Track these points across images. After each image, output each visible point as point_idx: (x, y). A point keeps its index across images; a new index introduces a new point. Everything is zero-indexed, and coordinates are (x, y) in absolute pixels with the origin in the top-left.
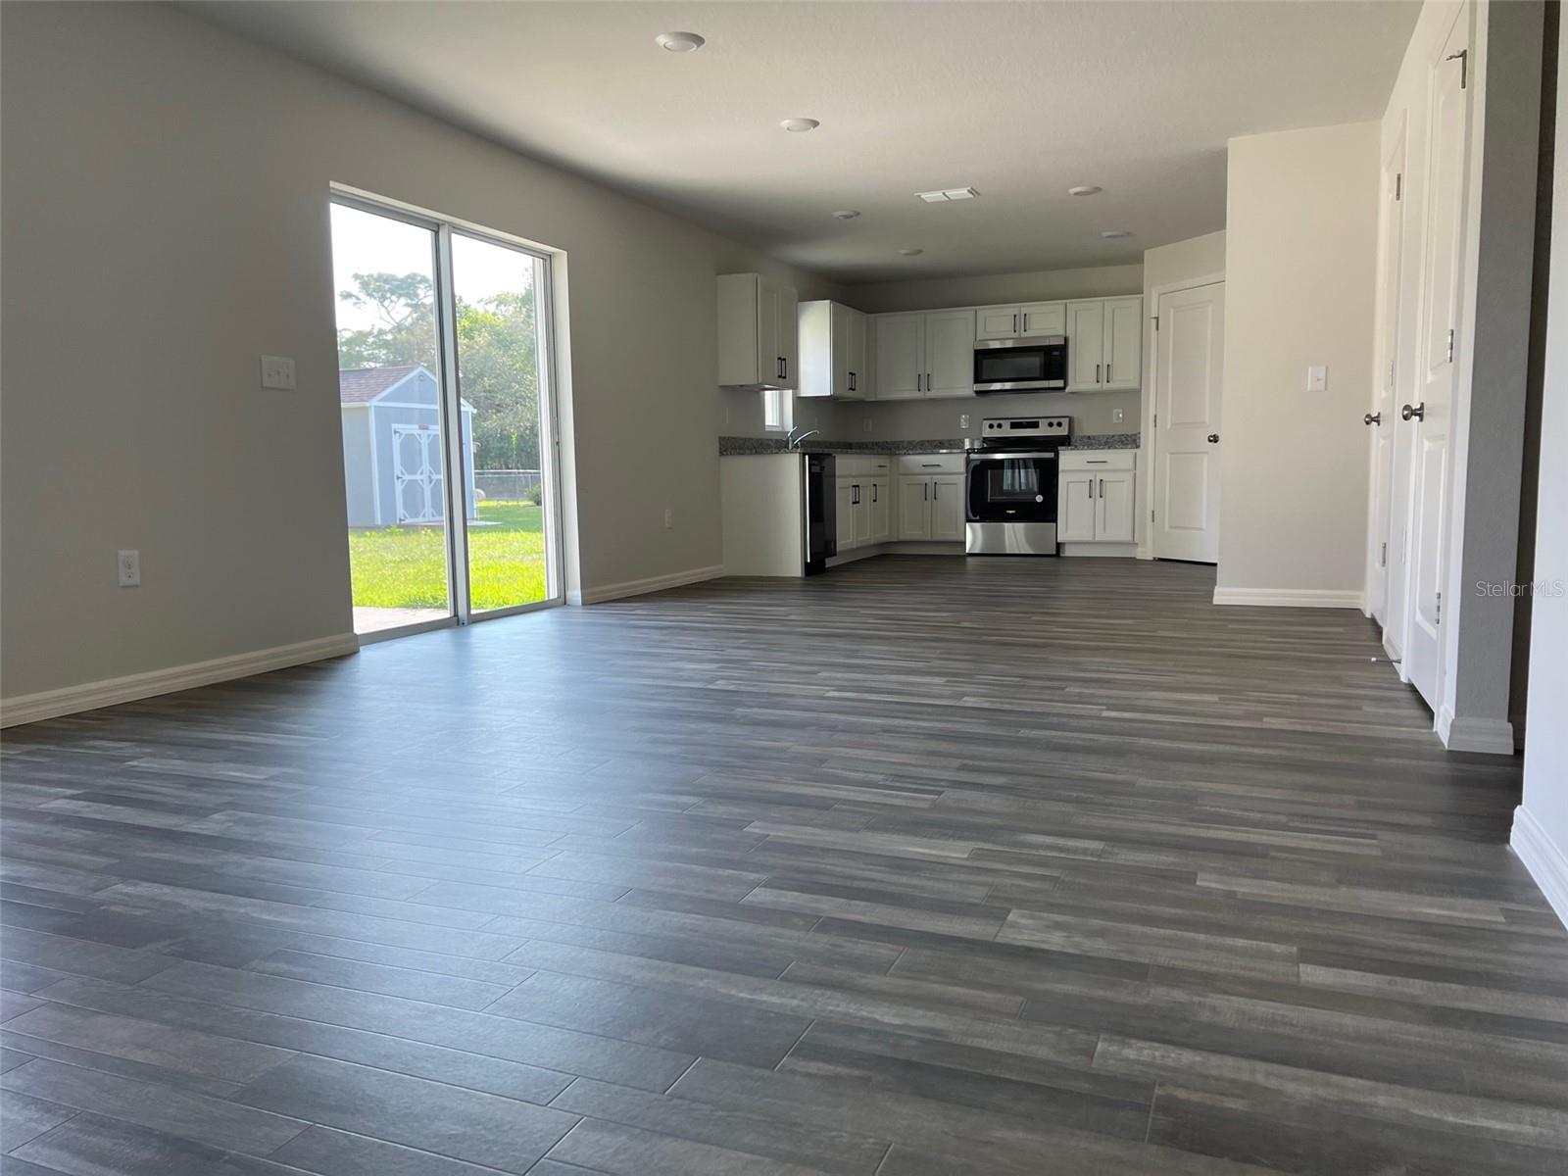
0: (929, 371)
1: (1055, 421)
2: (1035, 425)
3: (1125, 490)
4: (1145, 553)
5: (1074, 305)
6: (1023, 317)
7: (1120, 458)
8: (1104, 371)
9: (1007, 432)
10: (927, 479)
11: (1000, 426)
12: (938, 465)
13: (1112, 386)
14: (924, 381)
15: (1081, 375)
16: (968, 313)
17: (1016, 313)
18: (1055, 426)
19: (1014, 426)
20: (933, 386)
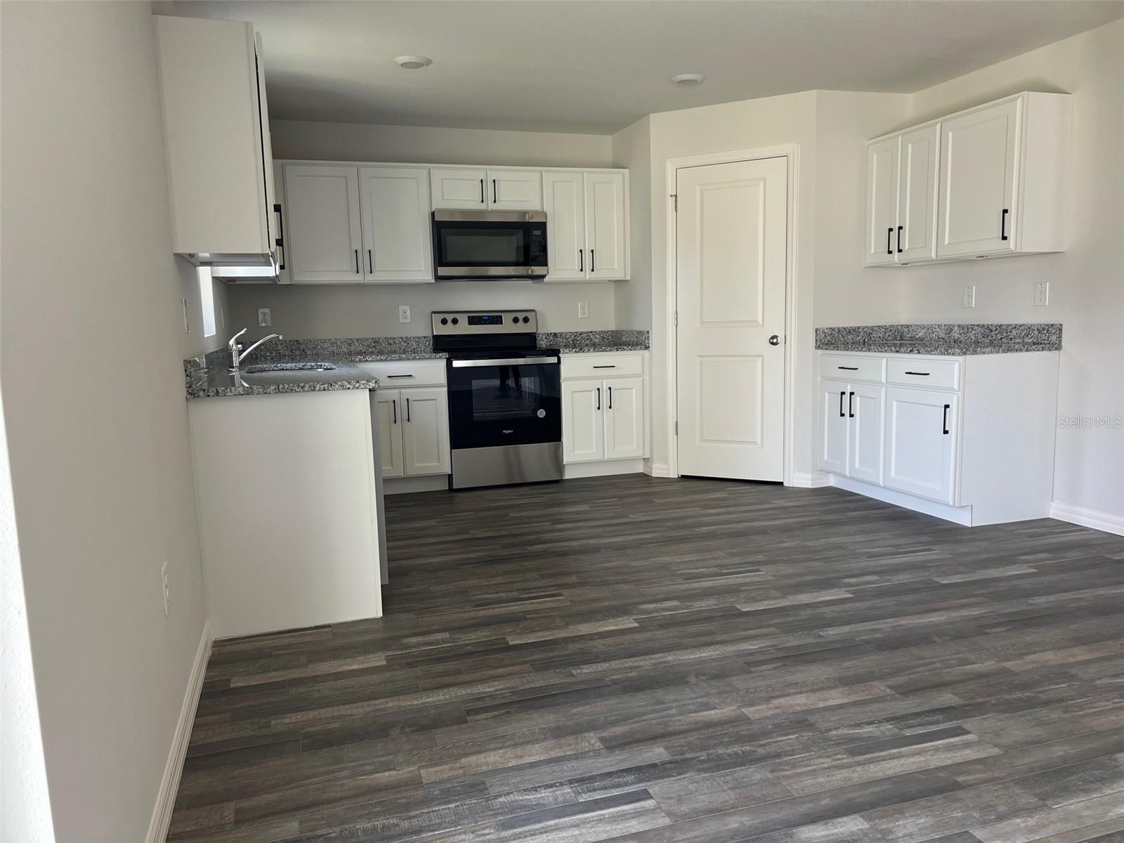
0: (368, 246)
1: (523, 315)
2: (498, 320)
3: (635, 395)
4: (667, 469)
5: (551, 175)
6: (491, 185)
8: (588, 258)
9: (464, 328)
10: (393, 394)
11: (455, 321)
12: (411, 376)
13: (596, 276)
14: (362, 258)
15: (563, 260)
16: (418, 172)
17: (483, 177)
18: (520, 322)
19: (473, 320)
20: (376, 267)
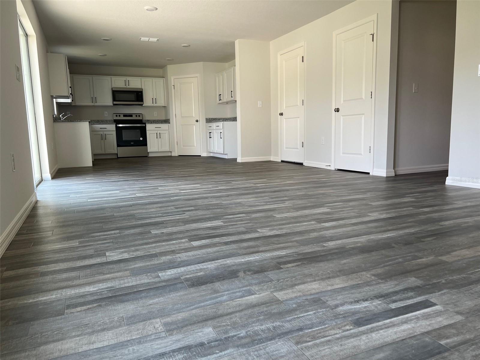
0: (95, 96)
1: (138, 115)
2: (131, 116)
3: (167, 135)
4: (175, 154)
5: (144, 79)
6: (128, 81)
7: (164, 126)
8: (154, 100)
9: (122, 118)
10: (102, 133)
11: (120, 116)
12: (106, 128)
13: (157, 105)
14: (94, 99)
15: (148, 101)
16: (108, 78)
17: (125, 79)
18: (138, 116)
19: (125, 116)
20: (97, 101)
